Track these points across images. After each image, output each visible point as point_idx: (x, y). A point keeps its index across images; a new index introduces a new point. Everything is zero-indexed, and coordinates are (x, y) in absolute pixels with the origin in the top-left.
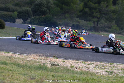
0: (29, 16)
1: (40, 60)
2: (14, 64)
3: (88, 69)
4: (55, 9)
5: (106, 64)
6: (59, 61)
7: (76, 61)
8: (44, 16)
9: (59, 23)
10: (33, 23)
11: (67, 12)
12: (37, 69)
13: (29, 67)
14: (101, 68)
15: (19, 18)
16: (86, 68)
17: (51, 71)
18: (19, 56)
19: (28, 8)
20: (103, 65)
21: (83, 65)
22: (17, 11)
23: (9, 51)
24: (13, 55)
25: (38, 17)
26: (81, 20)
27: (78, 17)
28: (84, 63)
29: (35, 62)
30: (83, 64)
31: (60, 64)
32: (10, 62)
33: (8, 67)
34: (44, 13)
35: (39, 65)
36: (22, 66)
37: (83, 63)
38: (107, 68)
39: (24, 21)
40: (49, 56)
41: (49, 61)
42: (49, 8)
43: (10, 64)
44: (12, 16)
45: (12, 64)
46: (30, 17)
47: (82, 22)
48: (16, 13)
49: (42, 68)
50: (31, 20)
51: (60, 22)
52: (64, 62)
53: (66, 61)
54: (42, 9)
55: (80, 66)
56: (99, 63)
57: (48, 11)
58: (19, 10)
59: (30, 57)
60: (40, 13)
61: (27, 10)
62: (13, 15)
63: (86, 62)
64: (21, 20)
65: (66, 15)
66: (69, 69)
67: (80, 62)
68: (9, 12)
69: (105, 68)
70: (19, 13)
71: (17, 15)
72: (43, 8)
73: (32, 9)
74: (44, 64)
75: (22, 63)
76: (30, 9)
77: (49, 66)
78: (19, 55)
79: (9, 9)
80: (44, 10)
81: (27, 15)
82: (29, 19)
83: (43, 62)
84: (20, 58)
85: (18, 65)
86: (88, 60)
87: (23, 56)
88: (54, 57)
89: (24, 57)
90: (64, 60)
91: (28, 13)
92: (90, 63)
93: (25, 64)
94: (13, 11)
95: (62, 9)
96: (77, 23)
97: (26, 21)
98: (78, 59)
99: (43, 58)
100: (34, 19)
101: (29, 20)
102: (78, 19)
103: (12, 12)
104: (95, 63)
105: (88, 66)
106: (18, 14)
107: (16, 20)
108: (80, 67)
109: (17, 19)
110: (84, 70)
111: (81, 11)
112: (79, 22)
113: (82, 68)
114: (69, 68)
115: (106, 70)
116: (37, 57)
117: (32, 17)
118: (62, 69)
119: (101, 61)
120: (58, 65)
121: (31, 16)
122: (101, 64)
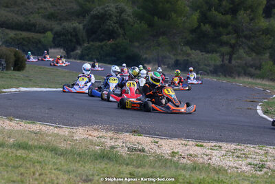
0: (79, 43)
1: (103, 140)
2: (46, 148)
3: (210, 159)
4: (136, 25)
5: (249, 149)
6: (145, 141)
7: (183, 142)
8: (111, 42)
9: (146, 58)
10: (87, 58)
11: (164, 34)
12: (97, 160)
13: (77, 155)
14: (238, 157)
15: (56, 46)
16: (205, 157)
17: (127, 164)
18: (56, 131)
19: (76, 24)
20: (243, 150)
21: (199, 150)
22: (51, 30)
23: (33, 120)
24: (44, 128)
25: (98, 44)
26: (193, 51)
27: (188, 43)
28: (201, 146)
29: (92, 143)
30: (199, 148)
31: (146, 149)
32: (36, 143)
33: (32, 155)
34: (111, 35)
35: (101, 150)
36: (62, 153)
37: (197, 145)
38: (251, 158)
39: (67, 53)
40: (122, 131)
41: (123, 142)
42: (121, 23)
43: (35, 147)
44: (40, 42)
45: (40, 148)
46: (80, 45)
47: (196, 55)
48: (50, 35)
49: (107, 156)
50: (82, 52)
51: (147, 56)
52: (157, 142)
53: (161, 142)
54: (107, 27)
55: (192, 152)
56: (233, 146)
57: (121, 31)
58: (57, 28)
59: (80, 133)
60: (103, 35)
61: (74, 29)
62: (42, 40)
63: (205, 144)
64: (62, 50)
65: (161, 38)
66: (166, 160)
67: (191, 143)
68: (34, 32)
69: (246, 157)
70: (57, 35)
71: (51, 39)
72: (110, 25)
73: (84, 26)
74: (113, 147)
75: (63, 146)
76: (81, 26)
77: (124, 152)
78: (56, 127)
79: (34, 25)
80: (111, 27)
81: (75, 41)
82: (79, 48)
83: (110, 143)
84: (58, 135)
85: (54, 150)
86: (209, 140)
87: (65, 131)
88: (134, 132)
89: (67, 133)
90: (157, 140)
91: (76, 35)
92: (215, 146)
93: (69, 147)
94: (44, 31)
95: (151, 25)
96: (185, 58)
97: (72, 53)
98: (187, 137)
99: (110, 134)
100: (89, 48)
101: (79, 51)
102: (187, 49)
103: (40, 33)
104: (224, 145)
105: (208, 152)
106: (54, 38)
107: (50, 51)
108: (191, 155)
109: (51, 48)
110: (201, 160)
111: (193, 31)
112: (189, 55)
113: (196, 156)
114: (166, 156)
115: (249, 160)
116: (96, 133)
117: (86, 45)
118: (151, 158)
119: (239, 142)
120: (143, 150)
121: (83, 41)
122: (238, 147)
